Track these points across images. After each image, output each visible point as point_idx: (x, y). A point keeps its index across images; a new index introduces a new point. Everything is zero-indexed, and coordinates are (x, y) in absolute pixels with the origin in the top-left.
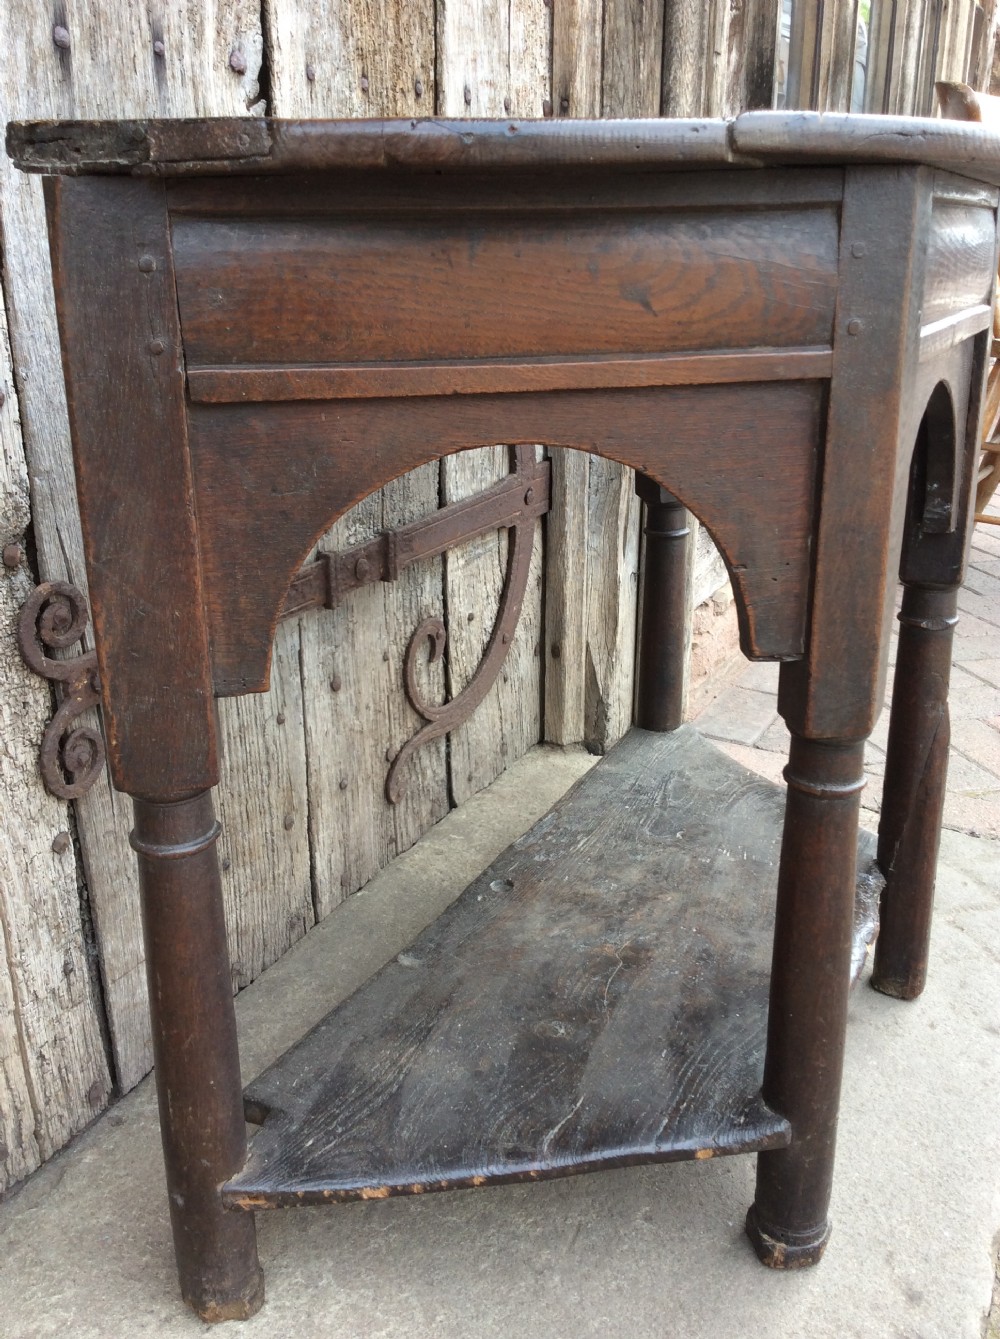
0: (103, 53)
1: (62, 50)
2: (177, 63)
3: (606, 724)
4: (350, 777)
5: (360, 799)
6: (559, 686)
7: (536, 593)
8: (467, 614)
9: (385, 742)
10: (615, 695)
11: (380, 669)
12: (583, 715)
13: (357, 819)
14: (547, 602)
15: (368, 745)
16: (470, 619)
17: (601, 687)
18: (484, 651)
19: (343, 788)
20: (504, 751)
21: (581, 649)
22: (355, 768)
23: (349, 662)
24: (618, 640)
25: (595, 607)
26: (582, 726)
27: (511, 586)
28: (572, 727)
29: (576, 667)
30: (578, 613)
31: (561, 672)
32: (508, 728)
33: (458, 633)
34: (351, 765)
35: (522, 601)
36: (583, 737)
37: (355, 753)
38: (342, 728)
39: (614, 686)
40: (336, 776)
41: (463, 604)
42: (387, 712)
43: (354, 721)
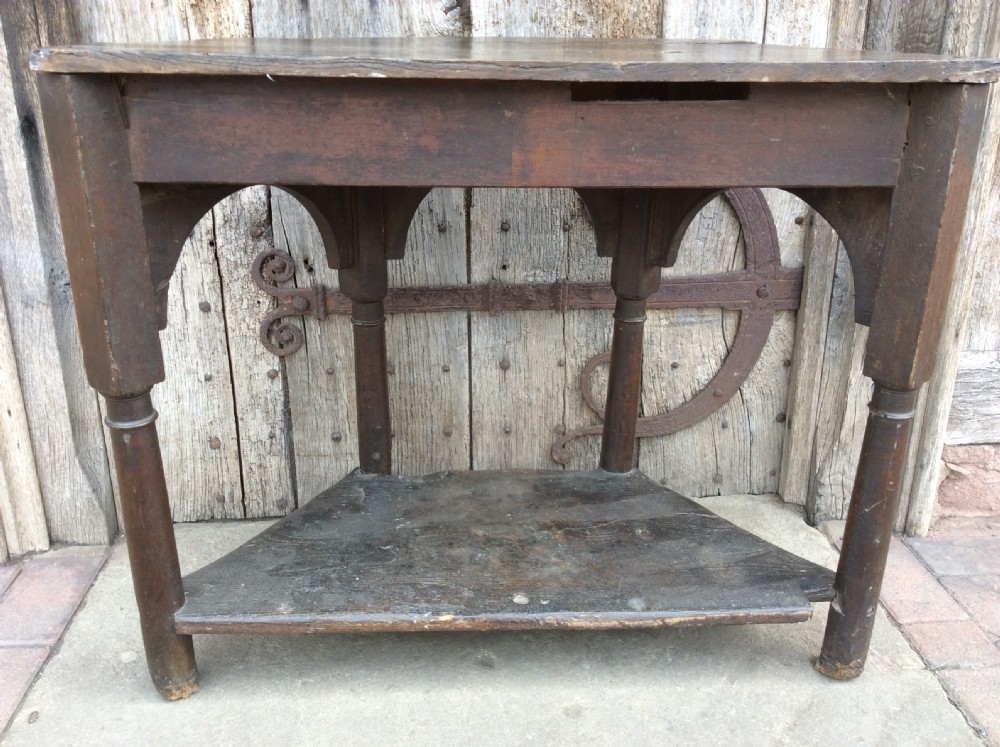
3: (817, 498)
4: (514, 429)
5: (525, 446)
6: (788, 452)
7: (782, 373)
8: (671, 362)
9: (557, 421)
10: (834, 479)
11: (554, 369)
12: (805, 484)
13: (520, 458)
14: (791, 382)
15: (537, 414)
16: (674, 366)
17: (818, 466)
18: (695, 396)
19: (507, 432)
20: (717, 479)
21: (809, 429)
22: (521, 424)
23: (520, 355)
24: (843, 433)
25: (830, 400)
26: (803, 493)
27: (731, 355)
28: (795, 490)
29: (803, 442)
30: (810, 398)
31: (790, 441)
32: (725, 464)
33: (655, 372)
34: (516, 422)
35: (748, 371)
36: (804, 502)
37: (522, 415)
38: (510, 395)
39: (833, 471)
40: (501, 422)
41: (664, 352)
42: (561, 401)
43: (522, 394)
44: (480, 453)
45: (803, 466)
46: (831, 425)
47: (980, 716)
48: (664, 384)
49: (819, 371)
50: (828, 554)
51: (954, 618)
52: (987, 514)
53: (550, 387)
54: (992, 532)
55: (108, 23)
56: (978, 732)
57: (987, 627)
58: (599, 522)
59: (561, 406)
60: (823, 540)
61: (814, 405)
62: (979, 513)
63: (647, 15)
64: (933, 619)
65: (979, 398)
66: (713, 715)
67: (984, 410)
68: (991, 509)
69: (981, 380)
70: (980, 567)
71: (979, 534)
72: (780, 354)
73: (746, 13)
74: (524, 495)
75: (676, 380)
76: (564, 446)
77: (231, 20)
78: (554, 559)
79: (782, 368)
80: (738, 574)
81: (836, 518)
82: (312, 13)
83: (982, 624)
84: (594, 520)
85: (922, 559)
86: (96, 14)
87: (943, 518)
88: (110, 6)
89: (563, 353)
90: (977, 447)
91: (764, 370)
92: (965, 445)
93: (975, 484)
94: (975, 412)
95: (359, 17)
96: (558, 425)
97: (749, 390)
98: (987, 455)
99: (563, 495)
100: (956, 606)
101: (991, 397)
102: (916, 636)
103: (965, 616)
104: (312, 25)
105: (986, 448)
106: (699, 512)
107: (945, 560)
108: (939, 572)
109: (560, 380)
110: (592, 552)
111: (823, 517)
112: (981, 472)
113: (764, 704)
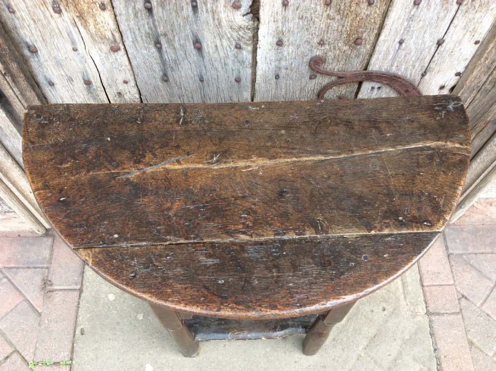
0: (168, 7)
1: (150, 10)
2: (204, 8)
47: (438, 342)
51: (447, 283)
54: (483, 222)
55: (26, 26)
56: (435, 350)
57: (459, 289)
63: (376, 15)
64: (438, 283)
66: (337, 340)
70: (470, 247)
71: (477, 223)
73: (442, 14)
77: (104, 22)
82: (156, 17)
83: (457, 287)
85: (446, 241)
86: (17, 21)
88: (24, 17)
95: (186, 19)
100: (450, 275)
103: (452, 282)
104: (157, 23)
107: (456, 242)
108: (451, 251)
113: (358, 334)
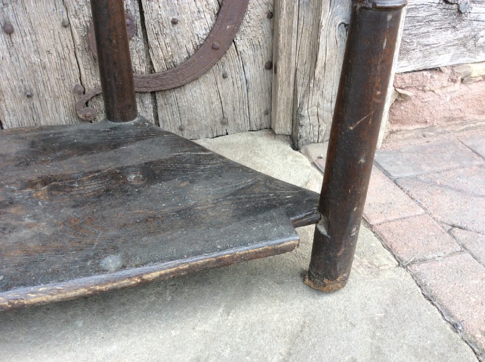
3: (299, 128)
4: (34, 91)
5: (49, 108)
6: (276, 93)
7: (267, 24)
8: (171, 18)
9: (74, 81)
10: (311, 111)
11: (60, 31)
12: (289, 118)
13: (48, 119)
14: (274, 32)
15: (54, 77)
16: (174, 22)
17: (299, 103)
18: (196, 50)
19: (28, 96)
20: (224, 122)
21: (290, 72)
22: (41, 88)
23: (21, 18)
24: (317, 72)
25: (305, 42)
26: (289, 125)
27: (222, 8)
28: (283, 125)
29: (287, 83)
30: (289, 44)
31: (276, 86)
32: (228, 109)
33: (158, 29)
34: (35, 85)
35: (238, 23)
36: (290, 133)
37: (40, 78)
38: (21, 59)
39: (310, 105)
40: (20, 87)
41: (163, 9)
42: (74, 62)
43: (34, 58)
44: (7, 118)
45: (288, 104)
46: (308, 66)
47: (452, 308)
48: (168, 40)
49: (296, 17)
50: (310, 171)
51: (413, 214)
52: (423, 126)
53: (60, 49)
54: (426, 139)
56: (455, 326)
57: (440, 218)
58: (90, 173)
59: (75, 67)
60: (305, 161)
61: (293, 50)
62: (418, 126)
64: (397, 217)
65: (421, 30)
67: (424, 41)
68: (426, 122)
69: (424, 14)
70: (424, 167)
71: (418, 142)
72: (264, 6)
74: (18, 153)
75: (178, 36)
76: (87, 103)
78: (28, 221)
79: (266, 20)
80: (226, 210)
81: (314, 142)
83: (435, 216)
84: (87, 171)
85: (381, 166)
87: (392, 132)
89: (65, 13)
90: (418, 73)
91: (252, 22)
92: (409, 72)
93: (416, 103)
94: (419, 43)
96: (77, 86)
97: (242, 43)
98: (425, 79)
99: (60, 149)
100: (413, 203)
101: (431, 29)
102: (386, 235)
103: (422, 211)
105: (425, 73)
106: (195, 150)
107: (398, 165)
108: (395, 176)
109: (68, 41)
110: (74, 207)
111: (304, 143)
112: (421, 93)
113: (258, 334)
